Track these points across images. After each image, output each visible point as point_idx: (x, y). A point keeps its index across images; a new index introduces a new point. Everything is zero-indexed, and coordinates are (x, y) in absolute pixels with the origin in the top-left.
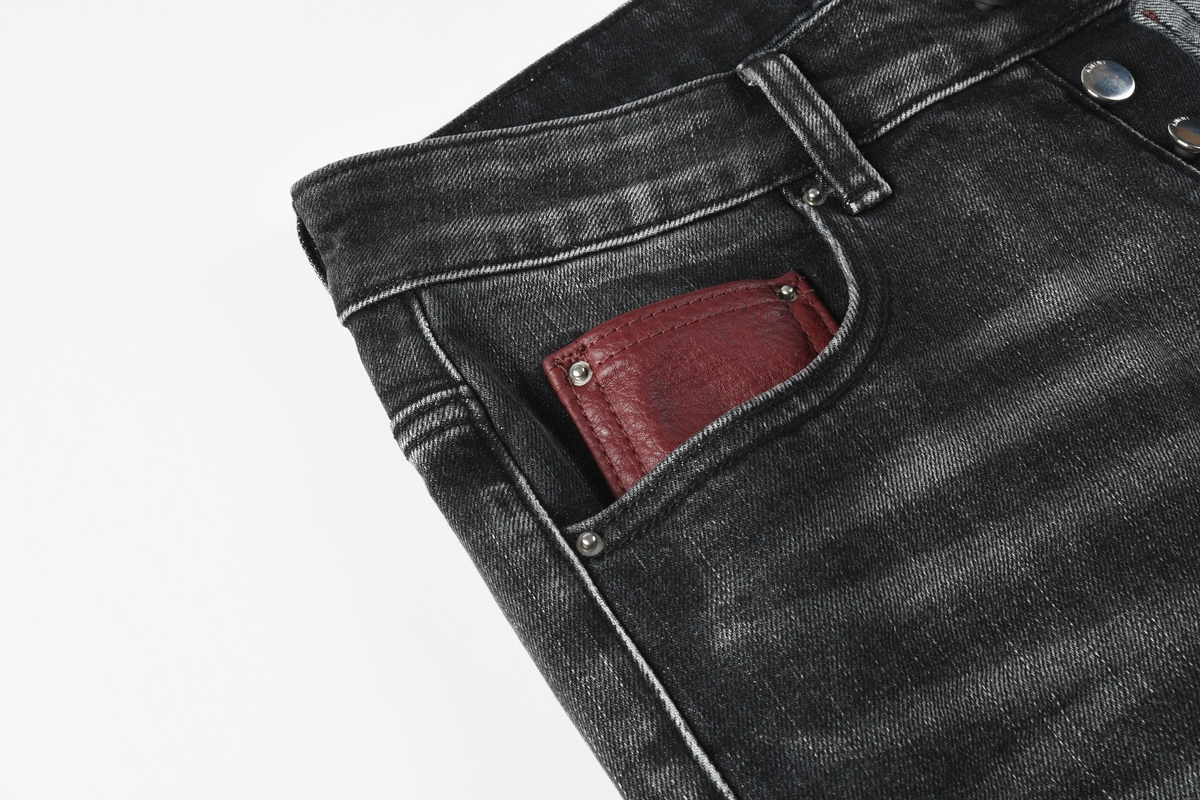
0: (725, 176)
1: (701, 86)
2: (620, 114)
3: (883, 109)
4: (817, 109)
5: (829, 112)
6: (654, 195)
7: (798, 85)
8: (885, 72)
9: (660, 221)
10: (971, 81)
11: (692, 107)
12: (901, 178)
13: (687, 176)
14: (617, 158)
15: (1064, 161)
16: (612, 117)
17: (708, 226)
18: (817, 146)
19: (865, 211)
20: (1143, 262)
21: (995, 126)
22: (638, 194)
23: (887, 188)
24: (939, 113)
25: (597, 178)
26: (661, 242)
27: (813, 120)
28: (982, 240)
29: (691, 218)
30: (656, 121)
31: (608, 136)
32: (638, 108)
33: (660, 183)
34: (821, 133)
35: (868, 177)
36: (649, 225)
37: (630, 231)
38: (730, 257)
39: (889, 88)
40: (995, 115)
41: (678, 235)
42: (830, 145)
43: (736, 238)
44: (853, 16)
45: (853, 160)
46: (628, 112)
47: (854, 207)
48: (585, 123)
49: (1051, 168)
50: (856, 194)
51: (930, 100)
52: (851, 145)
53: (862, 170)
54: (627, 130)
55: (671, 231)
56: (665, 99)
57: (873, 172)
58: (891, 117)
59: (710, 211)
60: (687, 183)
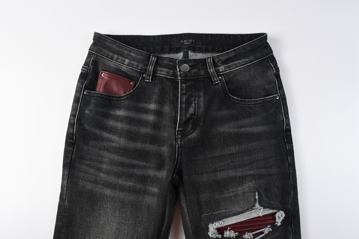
0: (138, 66)
1: (146, 53)
2: (134, 50)
3: (159, 73)
4: (152, 67)
5: (153, 68)
6: (129, 62)
7: (153, 63)
8: (163, 69)
9: (127, 65)
10: (171, 77)
11: (142, 55)
12: (153, 81)
13: (134, 63)
14: (129, 55)
15: (171, 94)
16: (133, 49)
17: (131, 70)
18: (148, 71)
19: (146, 82)
20: (167, 110)
21: (168, 84)
22: (127, 61)
23: (150, 81)
24: (164, 78)
25: (125, 55)
26: (125, 68)
27: (150, 68)
28: (153, 95)
29: (130, 68)
30: (137, 54)
31: (131, 52)
32: (137, 51)
33: (131, 61)
34: (150, 70)
35: (150, 78)
36: (126, 65)
37: (123, 64)
38: (131, 75)
39: (161, 71)
40: (169, 83)
41: (127, 68)
42: (150, 72)
43: (133, 74)
44: (167, 60)
45: (150, 75)
46: (136, 50)
47: (145, 80)
48: (129, 48)
49: (169, 93)
50: (147, 79)
51: (164, 76)
52: (152, 74)
53: (150, 77)
54: (133, 53)
55: (127, 67)
56: (141, 52)
57: (151, 78)
58: (159, 74)
59: (133, 68)
60: (133, 63)
